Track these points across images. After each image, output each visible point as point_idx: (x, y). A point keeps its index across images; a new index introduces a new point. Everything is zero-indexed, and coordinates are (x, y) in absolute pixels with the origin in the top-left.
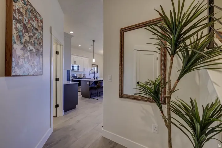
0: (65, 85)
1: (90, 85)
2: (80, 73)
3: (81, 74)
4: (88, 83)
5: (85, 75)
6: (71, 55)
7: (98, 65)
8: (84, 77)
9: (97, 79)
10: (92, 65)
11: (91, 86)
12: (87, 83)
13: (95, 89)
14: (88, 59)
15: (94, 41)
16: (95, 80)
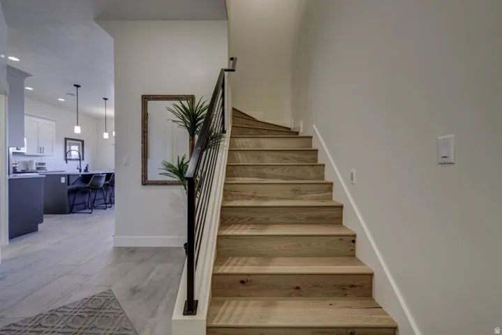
0: (10, 180)
1: (68, 184)
2: (27, 159)
3: (31, 162)
4: (63, 180)
5: (43, 164)
6: (23, 114)
7: (83, 142)
8: (38, 169)
9: (86, 170)
10: (66, 139)
11: (71, 187)
12: (60, 180)
13: (84, 192)
14: (54, 124)
15: (77, 86)
16: (83, 173)
